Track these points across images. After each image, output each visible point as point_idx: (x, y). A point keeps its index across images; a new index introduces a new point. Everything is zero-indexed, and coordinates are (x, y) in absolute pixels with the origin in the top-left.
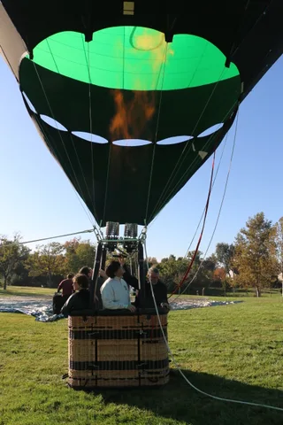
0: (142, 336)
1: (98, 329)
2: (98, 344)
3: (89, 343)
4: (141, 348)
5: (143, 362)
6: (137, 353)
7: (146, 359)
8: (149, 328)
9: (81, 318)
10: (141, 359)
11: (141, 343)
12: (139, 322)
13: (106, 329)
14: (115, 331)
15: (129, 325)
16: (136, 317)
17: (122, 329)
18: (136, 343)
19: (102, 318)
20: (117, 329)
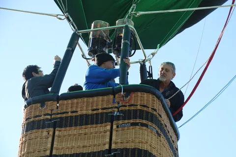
0: (118, 118)
1: (59, 116)
2: (57, 133)
3: (45, 134)
4: (114, 133)
5: (115, 150)
6: (108, 140)
7: (120, 146)
8: (127, 108)
9: (39, 105)
10: (113, 146)
11: (115, 127)
12: (114, 102)
13: (70, 114)
14: (82, 116)
15: (100, 107)
16: (111, 97)
17: (90, 112)
18: (109, 127)
19: (65, 102)
20: (84, 112)
